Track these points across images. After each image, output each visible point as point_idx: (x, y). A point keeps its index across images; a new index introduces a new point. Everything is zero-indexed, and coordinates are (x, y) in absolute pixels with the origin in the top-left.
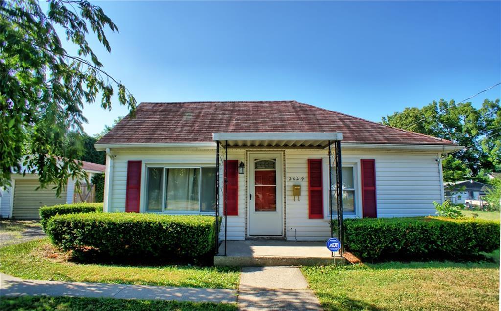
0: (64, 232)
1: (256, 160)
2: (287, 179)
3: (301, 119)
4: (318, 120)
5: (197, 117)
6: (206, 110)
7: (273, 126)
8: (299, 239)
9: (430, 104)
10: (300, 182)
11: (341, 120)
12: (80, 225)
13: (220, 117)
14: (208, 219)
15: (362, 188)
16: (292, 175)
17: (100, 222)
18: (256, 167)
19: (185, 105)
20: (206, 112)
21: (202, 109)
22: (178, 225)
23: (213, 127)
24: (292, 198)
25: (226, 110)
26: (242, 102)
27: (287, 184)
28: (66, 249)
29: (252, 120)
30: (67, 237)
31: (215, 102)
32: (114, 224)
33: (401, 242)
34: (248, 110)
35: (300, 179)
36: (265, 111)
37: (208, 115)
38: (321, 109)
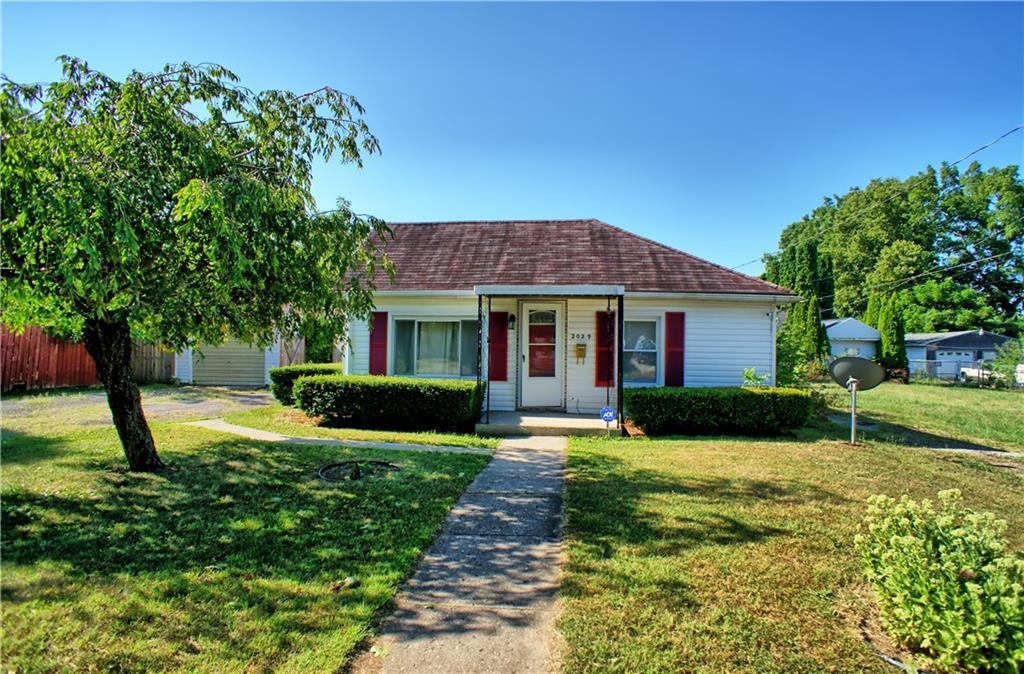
0: (314, 395)
1: (530, 311)
2: (570, 337)
3: (595, 253)
4: (619, 254)
5: (456, 249)
6: (468, 236)
7: (555, 264)
8: (582, 411)
9: (920, 173)
10: (585, 341)
11: (653, 254)
12: (330, 387)
13: (487, 249)
14: (470, 383)
15: (666, 350)
16: (576, 332)
17: (353, 385)
18: (530, 321)
19: (439, 227)
20: (468, 240)
21: (462, 235)
22: (437, 389)
23: (478, 267)
24: (575, 360)
25: (496, 237)
26: (519, 222)
27: (569, 342)
28: (317, 414)
29: (530, 254)
30: (318, 400)
31: (480, 223)
32: (367, 387)
33: (685, 413)
34: (525, 237)
35: (586, 337)
36: (549, 239)
37: (471, 245)
38: (630, 235)
